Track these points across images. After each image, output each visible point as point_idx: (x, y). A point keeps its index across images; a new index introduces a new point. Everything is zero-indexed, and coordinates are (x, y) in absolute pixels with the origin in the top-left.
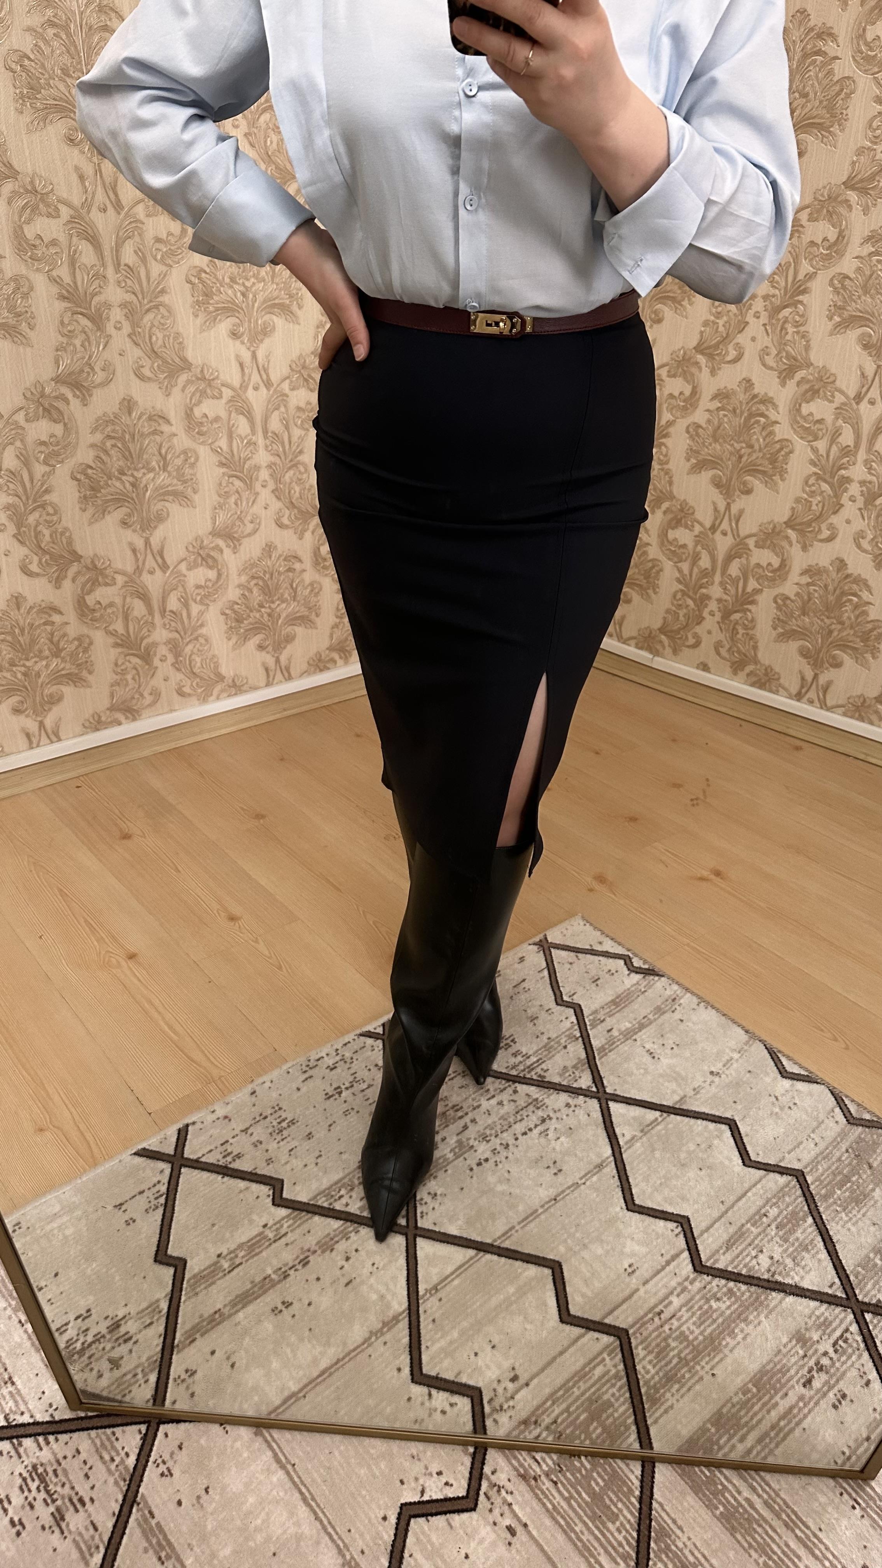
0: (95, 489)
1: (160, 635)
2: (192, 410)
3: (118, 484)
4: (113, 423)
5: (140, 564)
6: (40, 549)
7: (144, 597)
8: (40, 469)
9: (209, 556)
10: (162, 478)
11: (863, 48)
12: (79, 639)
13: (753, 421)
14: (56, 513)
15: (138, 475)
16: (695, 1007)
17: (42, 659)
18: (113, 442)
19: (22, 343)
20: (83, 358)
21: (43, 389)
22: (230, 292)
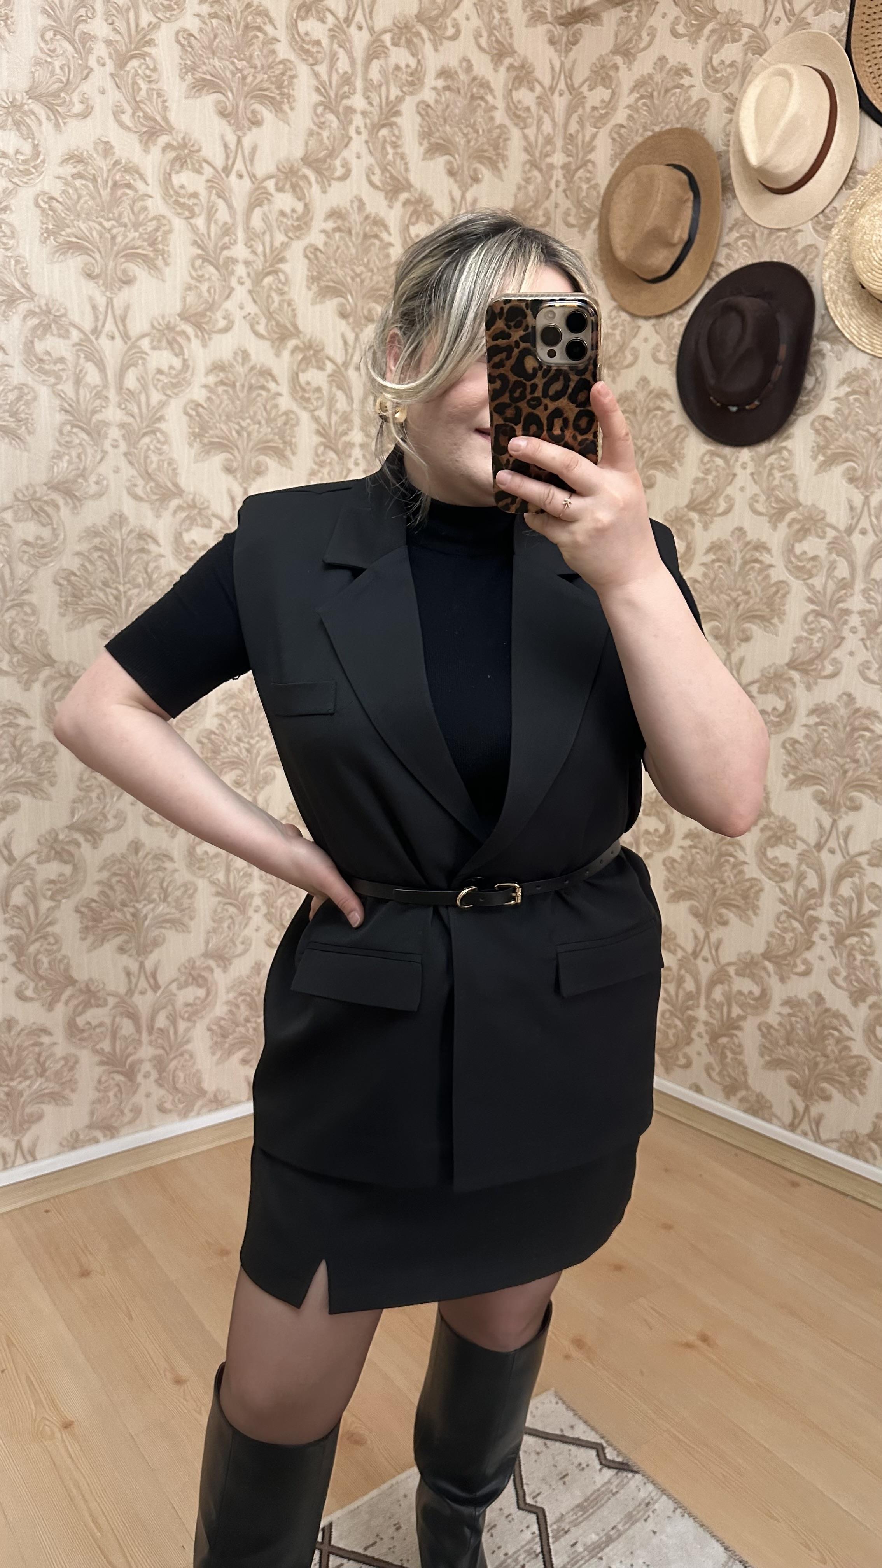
0: (97, 919)
1: (146, 1052)
2: (194, 848)
3: (119, 915)
4: (120, 862)
5: (133, 985)
6: (37, 975)
7: (133, 1016)
8: (45, 905)
9: (200, 976)
10: (162, 908)
11: (793, 560)
12: (66, 1059)
13: (723, 860)
14: (57, 942)
15: (139, 906)
16: (670, 1513)
17: (27, 1078)
18: (118, 878)
19: (42, 798)
20: (97, 808)
21: (57, 835)
22: (236, 749)
